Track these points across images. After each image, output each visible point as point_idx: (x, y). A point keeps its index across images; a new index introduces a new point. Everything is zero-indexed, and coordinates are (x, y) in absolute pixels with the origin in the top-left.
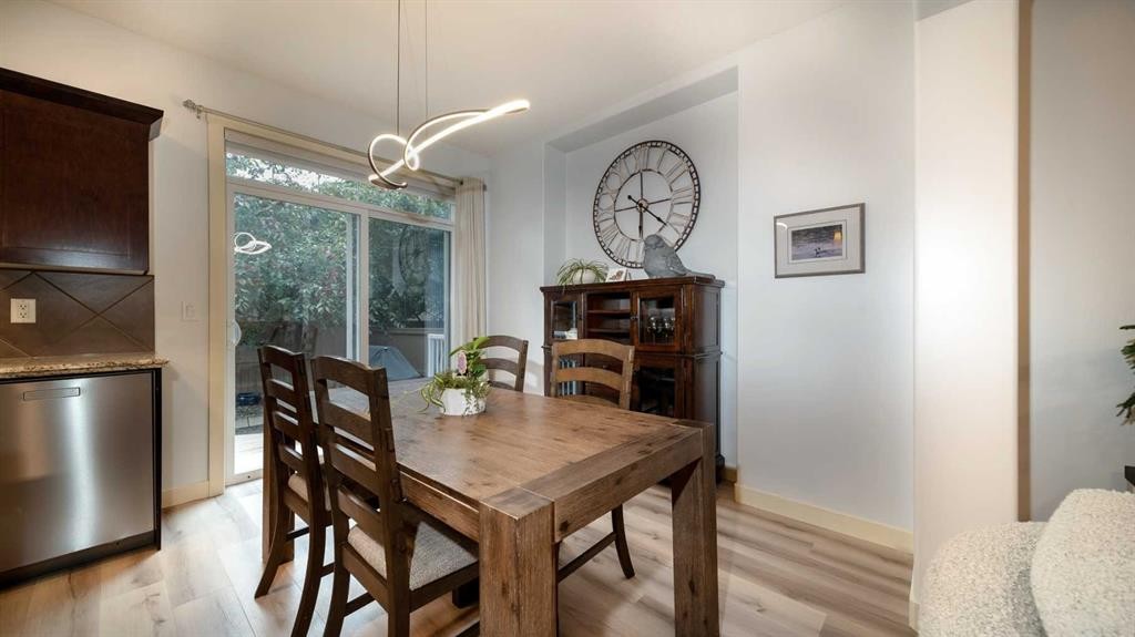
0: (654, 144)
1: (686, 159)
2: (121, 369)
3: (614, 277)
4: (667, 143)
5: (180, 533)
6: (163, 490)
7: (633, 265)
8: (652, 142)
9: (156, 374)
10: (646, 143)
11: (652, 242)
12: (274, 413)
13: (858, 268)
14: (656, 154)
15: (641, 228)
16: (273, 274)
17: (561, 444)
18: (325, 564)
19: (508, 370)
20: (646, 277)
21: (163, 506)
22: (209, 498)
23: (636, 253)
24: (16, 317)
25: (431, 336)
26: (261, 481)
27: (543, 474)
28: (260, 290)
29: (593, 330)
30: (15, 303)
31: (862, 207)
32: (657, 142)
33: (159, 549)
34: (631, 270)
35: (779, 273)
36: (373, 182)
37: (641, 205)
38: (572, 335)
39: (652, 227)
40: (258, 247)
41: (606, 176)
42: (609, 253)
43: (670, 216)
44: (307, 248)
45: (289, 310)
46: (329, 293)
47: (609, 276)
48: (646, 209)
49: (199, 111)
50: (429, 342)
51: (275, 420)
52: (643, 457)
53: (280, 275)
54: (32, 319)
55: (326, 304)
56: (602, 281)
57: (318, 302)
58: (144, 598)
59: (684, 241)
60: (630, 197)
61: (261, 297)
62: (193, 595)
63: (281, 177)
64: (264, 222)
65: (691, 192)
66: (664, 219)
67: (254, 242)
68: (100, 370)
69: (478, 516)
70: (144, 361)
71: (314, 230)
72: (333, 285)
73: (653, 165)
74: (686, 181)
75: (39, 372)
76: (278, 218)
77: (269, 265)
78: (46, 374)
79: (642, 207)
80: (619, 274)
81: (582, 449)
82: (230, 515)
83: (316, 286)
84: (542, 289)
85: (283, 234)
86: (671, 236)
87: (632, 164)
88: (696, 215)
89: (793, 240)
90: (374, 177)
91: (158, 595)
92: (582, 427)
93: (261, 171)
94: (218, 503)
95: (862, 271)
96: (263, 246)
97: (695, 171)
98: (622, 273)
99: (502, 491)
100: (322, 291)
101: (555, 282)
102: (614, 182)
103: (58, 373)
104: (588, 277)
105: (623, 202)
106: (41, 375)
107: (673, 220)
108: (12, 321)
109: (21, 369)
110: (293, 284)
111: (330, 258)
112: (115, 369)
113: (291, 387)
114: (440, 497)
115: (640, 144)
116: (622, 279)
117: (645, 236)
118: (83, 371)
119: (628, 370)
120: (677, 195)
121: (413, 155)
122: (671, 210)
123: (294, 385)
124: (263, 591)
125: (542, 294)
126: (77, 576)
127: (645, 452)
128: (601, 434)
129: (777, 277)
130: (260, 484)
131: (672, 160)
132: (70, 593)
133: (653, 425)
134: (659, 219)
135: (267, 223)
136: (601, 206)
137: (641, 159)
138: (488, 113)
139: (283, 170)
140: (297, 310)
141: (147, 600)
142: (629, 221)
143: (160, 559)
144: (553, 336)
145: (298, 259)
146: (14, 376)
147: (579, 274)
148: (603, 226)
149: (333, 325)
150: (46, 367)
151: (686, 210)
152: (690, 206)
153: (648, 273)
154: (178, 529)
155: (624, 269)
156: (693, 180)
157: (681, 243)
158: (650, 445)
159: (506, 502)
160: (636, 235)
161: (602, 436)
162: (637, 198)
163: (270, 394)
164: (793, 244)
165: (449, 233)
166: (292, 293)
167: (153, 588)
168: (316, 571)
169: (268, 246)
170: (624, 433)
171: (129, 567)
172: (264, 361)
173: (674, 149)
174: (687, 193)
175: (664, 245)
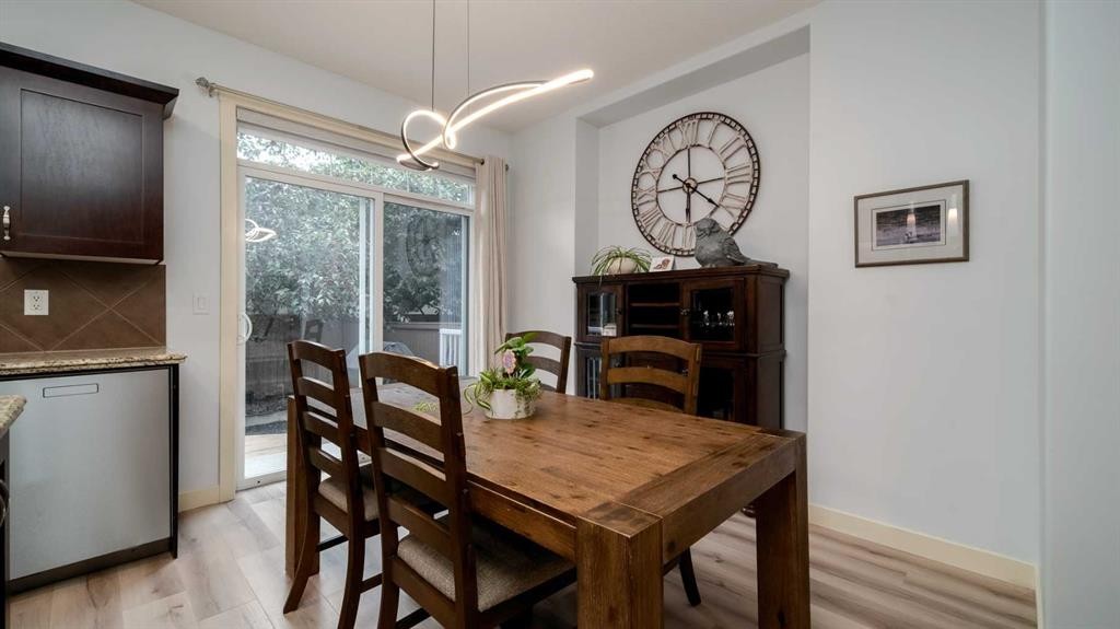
0: (705, 116)
1: (743, 133)
2: (139, 364)
3: (659, 266)
4: (720, 115)
5: (194, 540)
6: (180, 493)
7: (679, 253)
8: (702, 114)
9: (174, 370)
10: (695, 115)
11: (706, 226)
12: (305, 414)
13: (960, 254)
14: (707, 127)
15: (688, 211)
16: (270, 263)
17: (638, 453)
18: (364, 579)
19: (547, 370)
20: (699, 266)
21: (180, 510)
22: (220, 504)
23: (685, 239)
24: (29, 310)
25: (443, 331)
26: (285, 483)
27: (634, 487)
28: (257, 280)
29: (635, 326)
30: (29, 294)
31: (966, 184)
32: (708, 113)
33: (175, 556)
34: (678, 259)
35: (861, 261)
36: (403, 163)
37: (689, 186)
38: (609, 331)
39: (701, 210)
40: (262, 235)
41: (647, 153)
42: (650, 239)
43: (723, 198)
44: (308, 235)
45: (287, 303)
46: (330, 283)
47: (652, 266)
48: (695, 190)
49: (212, 89)
50: (441, 336)
51: (306, 421)
52: (741, 469)
53: (278, 265)
54: (45, 312)
55: (327, 296)
56: (643, 271)
57: (318, 293)
58: (167, 610)
59: (740, 225)
60: (675, 176)
61: (256, 288)
62: (218, 608)
63: (278, 159)
64: (260, 207)
65: (750, 170)
66: (716, 200)
67: (258, 229)
68: (119, 366)
69: (575, 532)
70: (161, 357)
71: (313, 216)
72: (334, 276)
73: (703, 140)
74: (743, 158)
75: (59, 367)
76: (275, 203)
77: (266, 252)
78: (66, 369)
79: (690, 188)
80: (665, 263)
81: (667, 460)
82: (244, 523)
83: (315, 276)
84: (575, 280)
85: (280, 220)
86: (725, 220)
87: (678, 139)
88: (755, 195)
89: (878, 223)
90: (405, 157)
91: (181, 606)
92: (654, 435)
93: (257, 153)
94: (230, 509)
95: (965, 259)
96: (267, 234)
97: (754, 146)
98: (668, 261)
99: (597, 504)
100: (322, 282)
101: (588, 272)
102: (656, 160)
103: (78, 368)
104: (627, 266)
105: (667, 182)
106: (61, 370)
107: (726, 202)
108: (26, 313)
109: (42, 364)
110: (291, 274)
111: (331, 246)
112: (134, 365)
113: (331, 387)
114: (523, 510)
115: (688, 116)
116: (669, 268)
117: (693, 221)
118: (102, 366)
119: (693, 370)
120: (732, 175)
121: (450, 133)
122: (725, 190)
123: (335, 384)
124: (292, 605)
125: (574, 285)
126: (95, 582)
127: (740, 464)
128: (677, 443)
129: (858, 266)
130: (282, 487)
131: (726, 135)
132: (90, 601)
133: (734, 434)
134: (710, 201)
135: (264, 208)
136: (640, 186)
137: (689, 135)
138: (546, 84)
139: (280, 151)
140: (295, 302)
141: (170, 612)
142: (674, 204)
143: (178, 568)
144: (587, 332)
145: (296, 247)
146: (34, 371)
147: (618, 261)
148: (643, 209)
149: (332, 319)
150: (66, 362)
151: (743, 191)
152: (748, 186)
153: (699, 261)
154: (193, 537)
155: (671, 258)
156: (751, 156)
157: (736, 228)
158: (741, 456)
159: (608, 518)
160: (682, 219)
161: (681, 445)
162: (684, 177)
163: (301, 393)
164: (879, 228)
165: (467, 218)
166: (292, 285)
167: (176, 598)
168: (355, 586)
169: (272, 234)
170: (704, 442)
171: (147, 575)
172: (295, 357)
173: (728, 121)
174: (745, 171)
175: (719, 230)
